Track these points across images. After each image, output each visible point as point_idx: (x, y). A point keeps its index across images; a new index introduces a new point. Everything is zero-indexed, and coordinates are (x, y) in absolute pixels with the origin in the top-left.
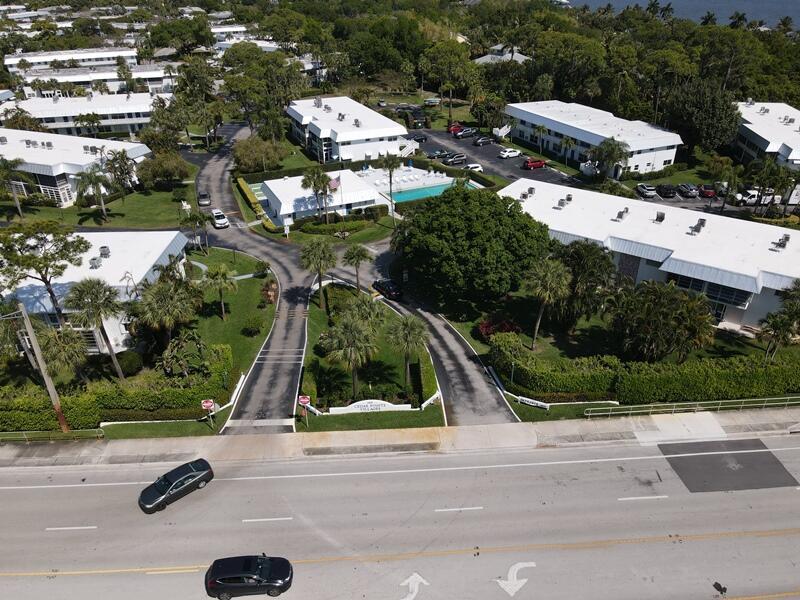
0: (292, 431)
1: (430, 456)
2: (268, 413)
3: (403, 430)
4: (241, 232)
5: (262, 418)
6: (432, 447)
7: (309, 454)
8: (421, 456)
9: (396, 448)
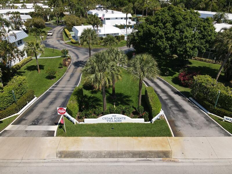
0: (53, 136)
1: (165, 164)
2: (41, 121)
3: (139, 138)
4: (61, 44)
5: (35, 124)
6: (165, 155)
7: (60, 157)
8: (157, 163)
9: (135, 154)
